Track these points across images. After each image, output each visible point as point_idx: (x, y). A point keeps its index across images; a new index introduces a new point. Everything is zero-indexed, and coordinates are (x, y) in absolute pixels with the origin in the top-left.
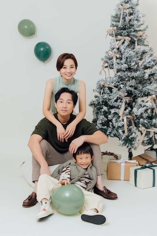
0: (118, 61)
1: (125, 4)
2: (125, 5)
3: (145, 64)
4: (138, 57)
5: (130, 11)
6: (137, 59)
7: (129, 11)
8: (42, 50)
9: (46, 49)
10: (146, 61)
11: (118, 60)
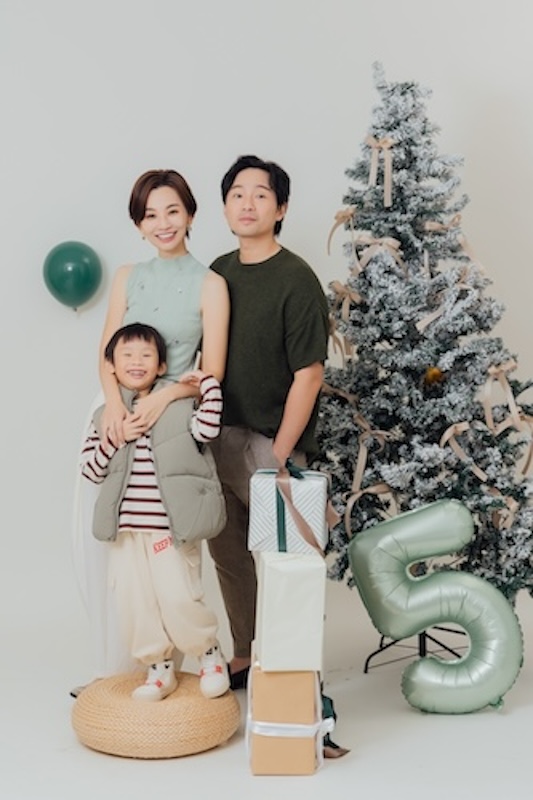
0: (355, 314)
1: (385, 131)
2: (384, 137)
3: (442, 322)
4: (414, 304)
5: (397, 156)
6: (413, 309)
7: (393, 155)
8: (70, 269)
9: (86, 265)
10: (447, 314)
11: (354, 311)
